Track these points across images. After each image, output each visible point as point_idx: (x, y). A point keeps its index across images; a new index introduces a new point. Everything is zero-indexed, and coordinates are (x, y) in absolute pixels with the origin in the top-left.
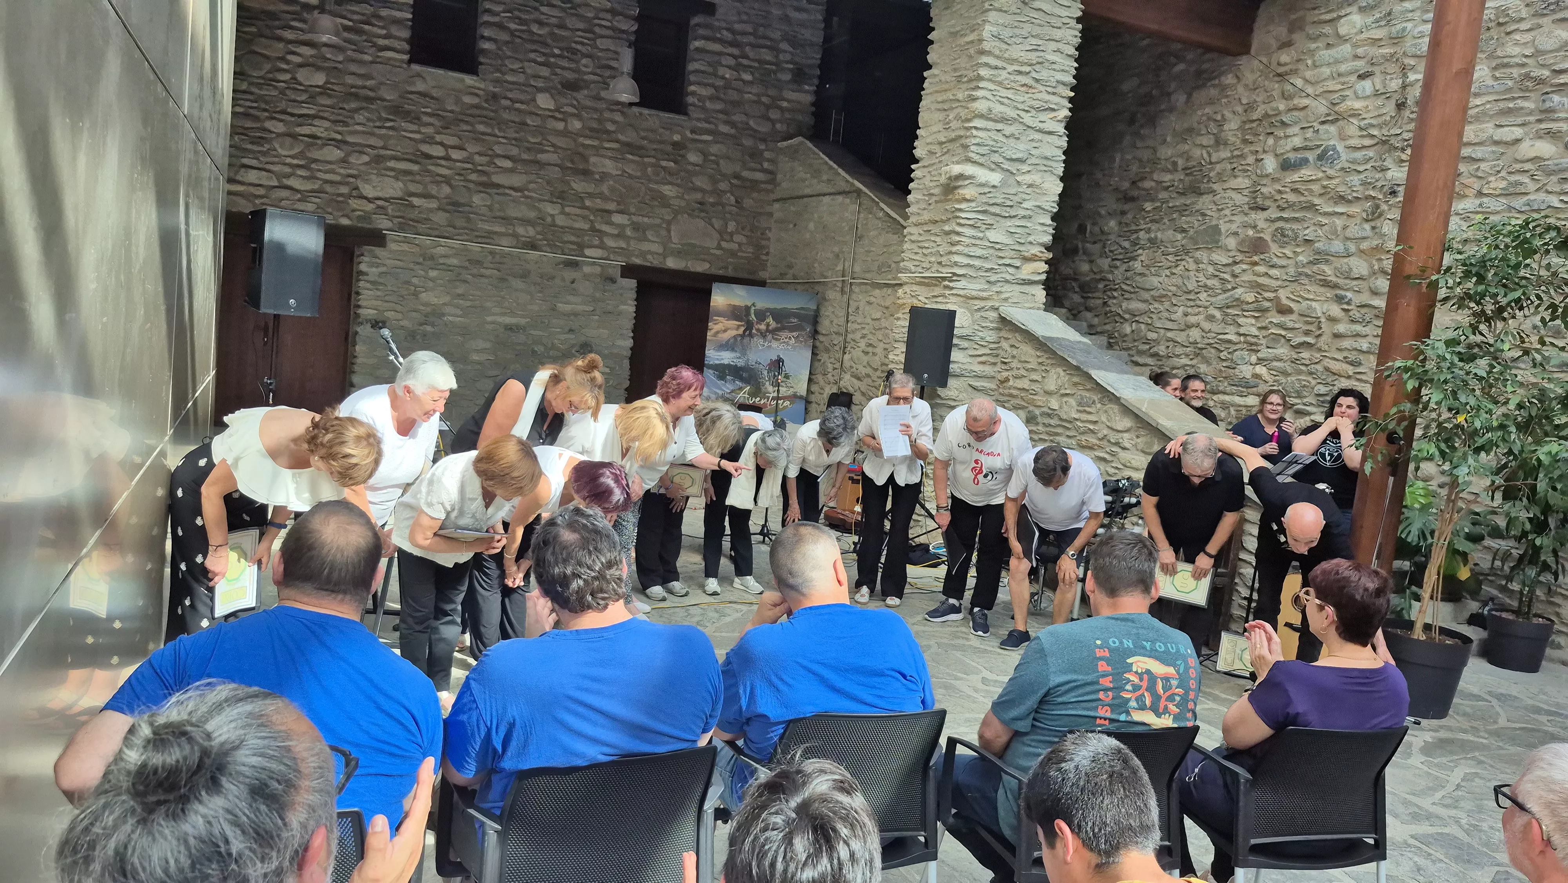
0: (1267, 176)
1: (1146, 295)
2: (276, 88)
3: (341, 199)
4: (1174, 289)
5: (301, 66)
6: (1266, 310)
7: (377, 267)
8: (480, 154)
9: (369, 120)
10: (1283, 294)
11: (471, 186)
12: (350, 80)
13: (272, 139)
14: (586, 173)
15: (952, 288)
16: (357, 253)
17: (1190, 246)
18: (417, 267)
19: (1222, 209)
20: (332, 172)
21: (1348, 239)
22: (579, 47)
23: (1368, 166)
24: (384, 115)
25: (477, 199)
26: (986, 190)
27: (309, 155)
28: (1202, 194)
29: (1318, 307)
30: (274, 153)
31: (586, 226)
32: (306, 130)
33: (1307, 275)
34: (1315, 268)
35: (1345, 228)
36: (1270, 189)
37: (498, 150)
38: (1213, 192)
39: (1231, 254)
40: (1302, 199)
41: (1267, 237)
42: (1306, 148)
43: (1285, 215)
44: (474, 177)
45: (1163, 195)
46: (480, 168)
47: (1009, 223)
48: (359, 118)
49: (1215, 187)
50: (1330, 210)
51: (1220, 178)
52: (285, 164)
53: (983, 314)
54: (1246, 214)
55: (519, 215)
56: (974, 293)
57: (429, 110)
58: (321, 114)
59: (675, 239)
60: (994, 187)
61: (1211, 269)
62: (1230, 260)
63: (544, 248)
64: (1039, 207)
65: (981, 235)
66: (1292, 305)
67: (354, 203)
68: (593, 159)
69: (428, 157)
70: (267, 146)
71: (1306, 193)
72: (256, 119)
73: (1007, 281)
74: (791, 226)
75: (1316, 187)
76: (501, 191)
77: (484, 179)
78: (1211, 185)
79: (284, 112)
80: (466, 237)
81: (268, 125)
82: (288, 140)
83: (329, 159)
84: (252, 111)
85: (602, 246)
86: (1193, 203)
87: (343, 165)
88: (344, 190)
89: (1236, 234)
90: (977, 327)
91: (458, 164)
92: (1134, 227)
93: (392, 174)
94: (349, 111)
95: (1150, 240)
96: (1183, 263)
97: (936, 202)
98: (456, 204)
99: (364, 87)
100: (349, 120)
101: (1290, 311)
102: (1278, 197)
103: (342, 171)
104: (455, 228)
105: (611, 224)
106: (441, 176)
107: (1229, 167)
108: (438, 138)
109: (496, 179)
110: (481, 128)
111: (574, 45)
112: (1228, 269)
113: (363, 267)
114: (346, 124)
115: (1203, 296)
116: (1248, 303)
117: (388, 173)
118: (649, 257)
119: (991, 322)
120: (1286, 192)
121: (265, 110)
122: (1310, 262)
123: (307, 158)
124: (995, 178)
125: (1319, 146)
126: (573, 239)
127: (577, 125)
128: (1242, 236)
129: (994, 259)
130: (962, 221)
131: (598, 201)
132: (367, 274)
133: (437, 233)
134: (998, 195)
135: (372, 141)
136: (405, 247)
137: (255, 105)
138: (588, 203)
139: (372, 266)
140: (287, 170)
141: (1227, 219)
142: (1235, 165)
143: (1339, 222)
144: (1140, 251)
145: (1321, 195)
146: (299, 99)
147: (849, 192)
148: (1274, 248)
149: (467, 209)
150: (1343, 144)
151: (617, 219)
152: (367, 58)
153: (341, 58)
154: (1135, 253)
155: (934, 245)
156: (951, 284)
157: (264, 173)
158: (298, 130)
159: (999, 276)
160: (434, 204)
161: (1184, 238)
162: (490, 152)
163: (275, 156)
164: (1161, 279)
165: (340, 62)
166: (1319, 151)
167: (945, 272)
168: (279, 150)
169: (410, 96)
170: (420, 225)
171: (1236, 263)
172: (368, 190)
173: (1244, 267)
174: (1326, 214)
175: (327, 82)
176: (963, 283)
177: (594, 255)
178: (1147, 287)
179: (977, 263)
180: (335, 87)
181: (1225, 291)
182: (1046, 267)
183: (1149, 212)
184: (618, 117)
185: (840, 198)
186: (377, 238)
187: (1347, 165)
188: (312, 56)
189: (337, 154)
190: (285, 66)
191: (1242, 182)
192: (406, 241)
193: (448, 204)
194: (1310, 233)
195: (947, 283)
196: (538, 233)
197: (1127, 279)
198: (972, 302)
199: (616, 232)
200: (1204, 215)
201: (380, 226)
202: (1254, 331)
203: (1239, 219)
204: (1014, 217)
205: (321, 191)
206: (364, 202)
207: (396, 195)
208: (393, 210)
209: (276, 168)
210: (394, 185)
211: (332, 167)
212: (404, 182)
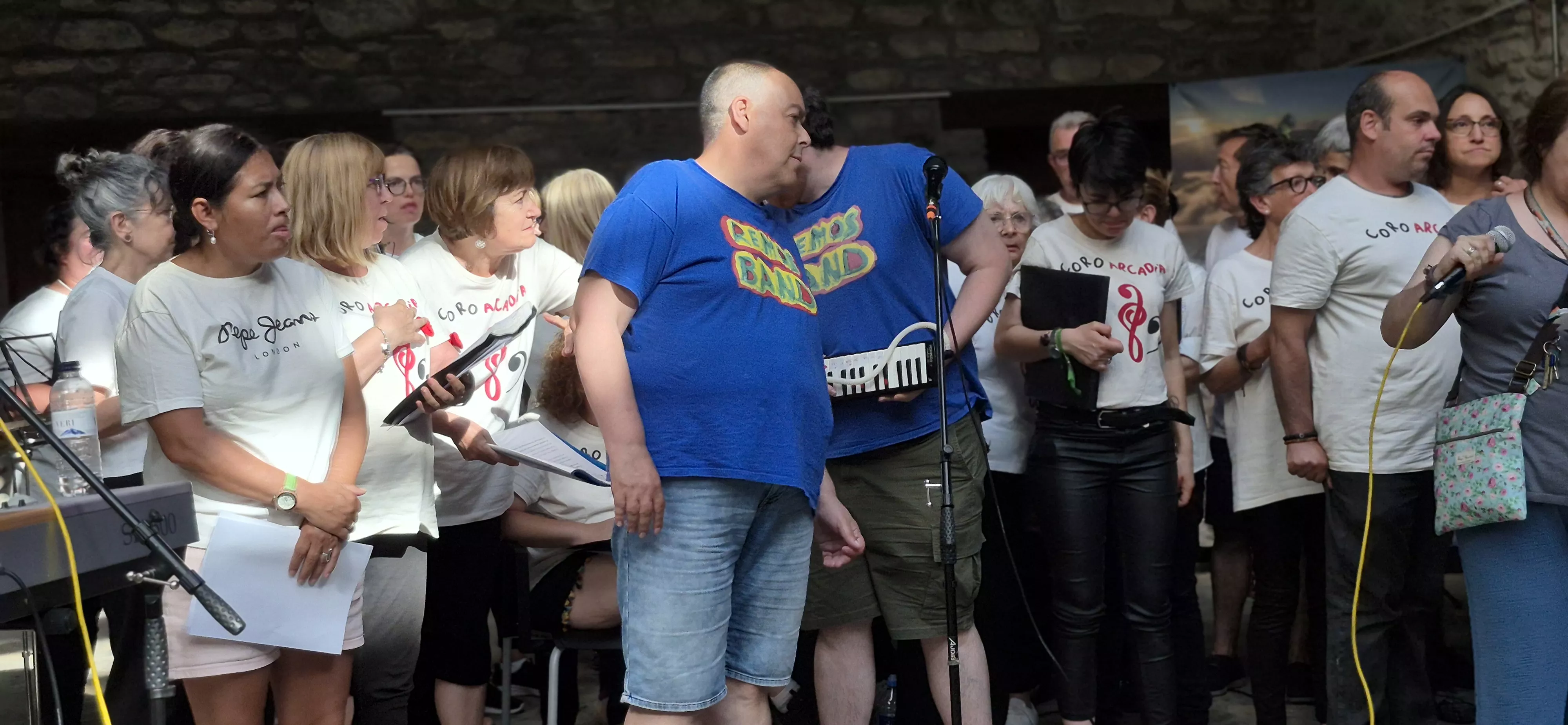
3: (283, 52)
59: (1065, 13)
67: (313, 57)
85: (890, 61)
88: (286, 31)
104: (540, 76)
133: (502, 94)
136: (435, 140)
160: (488, 30)
170: (462, 83)
172: (340, 23)
192: (435, 124)
201: (375, 101)
205: (237, 40)
206: (335, 52)
207: (402, 25)
208: (397, 58)
209: (136, 8)
210: (396, 1)
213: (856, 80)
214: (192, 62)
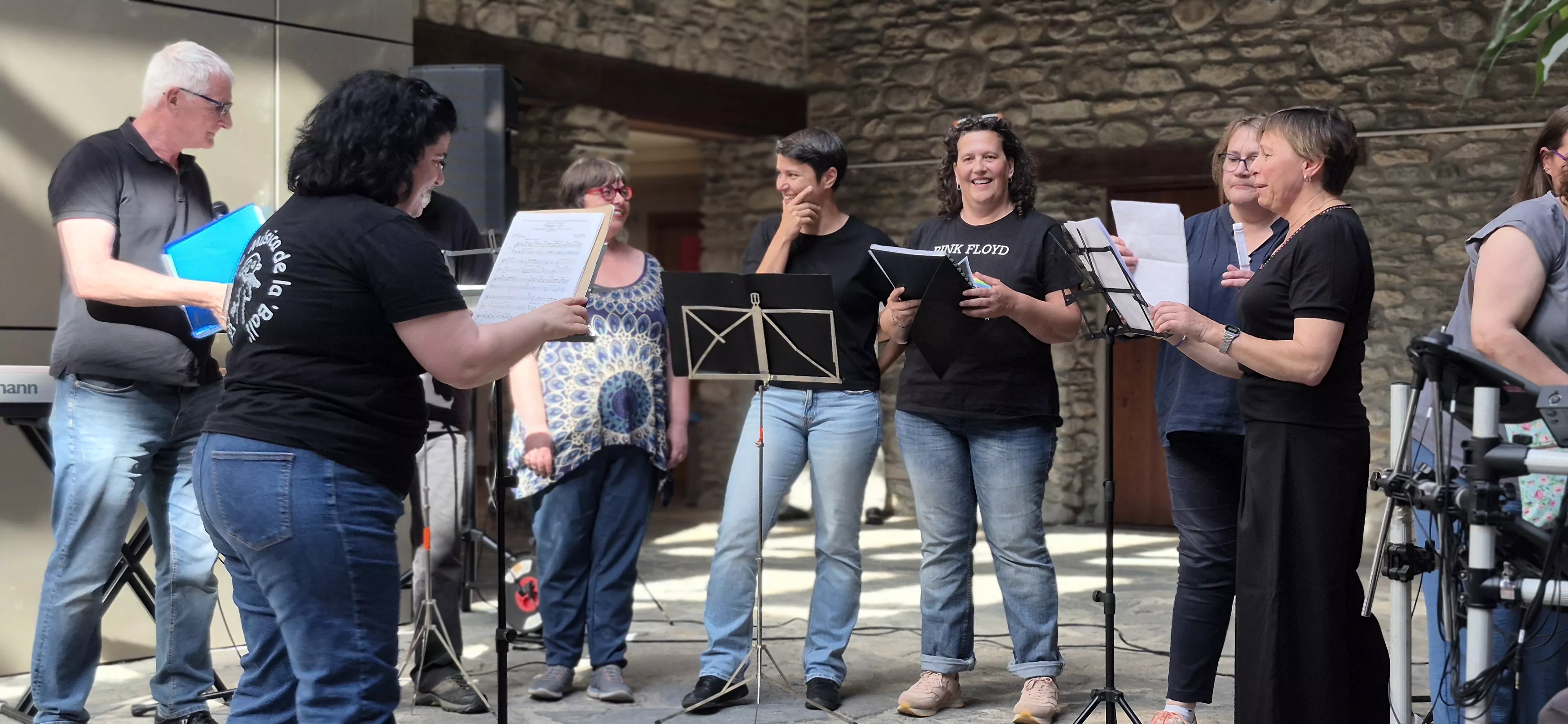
13: (1170, 8)
18: (1426, 193)
27: (1229, 20)
30: (1175, 32)
52: (1192, 47)
67: (1304, 91)
70: (1164, 22)
82: (1195, 4)
88: (1288, 70)
93: (1370, 18)
103: (1283, 36)
104: (1495, 98)
117: (1362, 19)
123: (1226, 27)
133: (1460, 116)
136: (1399, 157)
140: (1197, 56)
157: (1161, 71)
163: (1178, 37)
168: (1183, 25)
170: (1425, 107)
172: (1330, 61)
189: (1274, 6)
192: (1403, 143)
206: (1323, 85)
207: (1381, 59)
208: (1373, 88)
209: (1179, 58)
210: (1375, 39)
211: (1268, 31)
212: (1393, 29)
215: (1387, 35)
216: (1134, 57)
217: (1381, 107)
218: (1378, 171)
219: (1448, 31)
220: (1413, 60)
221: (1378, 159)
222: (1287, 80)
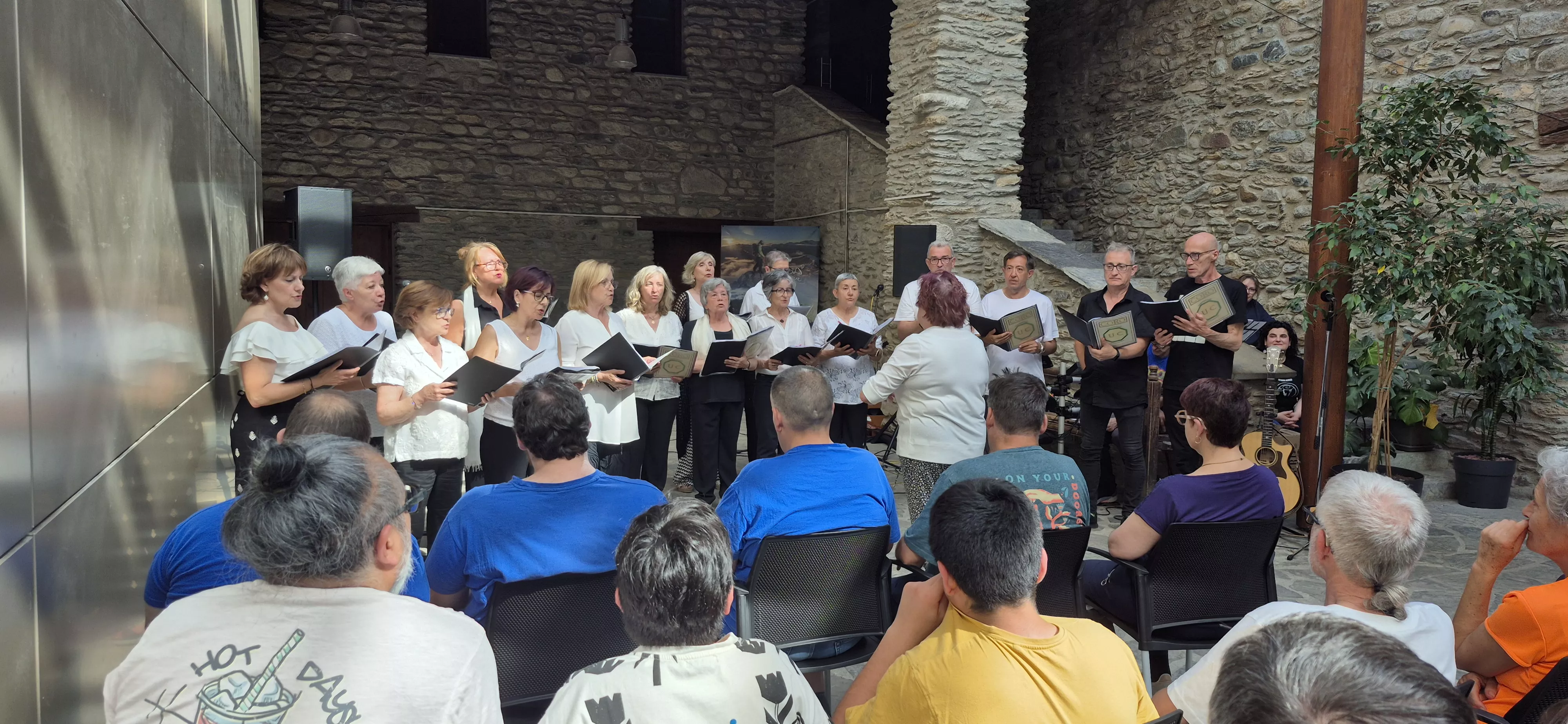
0: (1221, 76)
1: (1124, 199)
2: (309, 86)
3: (375, 181)
4: (1148, 190)
5: (329, 64)
6: (1232, 200)
7: (413, 241)
8: (497, 129)
9: (395, 107)
10: (1246, 184)
11: (493, 158)
12: (374, 73)
13: (307, 133)
14: (597, 137)
15: (932, 206)
16: (394, 230)
17: (1158, 149)
18: (449, 238)
19: (1184, 112)
20: (364, 157)
21: (1298, 126)
22: (581, 23)
23: (1310, 57)
24: (407, 101)
25: (499, 170)
26: (955, 113)
27: (343, 144)
28: (1165, 100)
29: (1278, 192)
30: (311, 145)
31: (602, 186)
32: (339, 122)
33: (1266, 164)
34: (1272, 156)
35: (1295, 116)
36: (1224, 89)
37: (515, 123)
38: (1174, 97)
39: (1196, 152)
40: (1254, 94)
41: (1227, 133)
42: (1252, 47)
43: (1240, 111)
44: (494, 150)
45: (1130, 105)
46: (499, 142)
47: (980, 141)
48: (386, 106)
49: (1175, 91)
50: (1280, 101)
51: (1180, 84)
52: (323, 155)
53: (964, 227)
54: (1206, 114)
55: (539, 181)
56: (953, 209)
57: (449, 94)
58: (351, 106)
59: (685, 190)
60: (962, 110)
61: (1179, 168)
62: (1196, 157)
63: (564, 210)
64: (1006, 124)
65: (955, 155)
66: (1255, 193)
67: (387, 184)
68: (603, 124)
69: (452, 136)
70: (304, 140)
71: (1258, 89)
72: (293, 116)
73: (983, 195)
74: (791, 168)
75: (1265, 82)
76: (521, 161)
77: (504, 151)
78: (1172, 90)
79: (317, 108)
80: (491, 206)
81: (304, 120)
82: (323, 133)
83: (360, 146)
84: (289, 110)
85: (618, 203)
86: (1158, 109)
87: (374, 150)
88: (377, 173)
89: (1198, 133)
90: (959, 240)
91: (478, 140)
92: (1107, 137)
93: (421, 154)
94: (376, 102)
95: (1123, 147)
96: (1154, 165)
97: (912, 129)
98: (481, 176)
99: (387, 78)
100: (376, 109)
101: (1253, 199)
102: (1232, 95)
103: (374, 156)
104: (482, 198)
105: (624, 181)
106: (465, 152)
107: (1186, 72)
108: (459, 118)
109: (514, 150)
110: (498, 105)
111: (576, 22)
112: (1194, 166)
113: (400, 242)
114: (374, 113)
115: (1175, 193)
116: (1215, 196)
117: (416, 154)
118: (662, 209)
119: (972, 234)
120: (1239, 90)
121: (301, 108)
122: (1267, 152)
123: (341, 147)
124: (962, 101)
125: (1264, 44)
126: (590, 198)
127: (586, 94)
128: (1204, 134)
129: (969, 176)
130: (936, 144)
131: (611, 162)
132: (404, 248)
133: (466, 204)
134: (966, 117)
135: (400, 127)
136: (437, 220)
137: (290, 103)
138: (601, 165)
139: (408, 240)
140: (326, 160)
141: (1189, 120)
142: (1191, 70)
143: (1289, 112)
144: (1115, 159)
145: (1270, 88)
146: (330, 94)
147: (839, 130)
148: (1233, 142)
149: (491, 180)
150: (1286, 39)
151: (630, 176)
152: (388, 52)
153: (364, 54)
154: (1111, 161)
155: (913, 168)
156: (931, 203)
157: (303, 164)
158: (331, 122)
159: (975, 191)
160: (460, 179)
161: (1152, 142)
162: (508, 127)
163: (314, 148)
164: (1135, 183)
165: (365, 58)
166: (1264, 48)
167: (925, 191)
168: (316, 143)
169: (431, 82)
170: (447, 198)
171: (1201, 160)
172: (399, 172)
173: (1209, 162)
174: (1276, 105)
175: (354, 77)
176: (942, 200)
177: (611, 211)
178: (1124, 190)
179: (952, 180)
180: (362, 81)
181: (1194, 187)
182: (1018, 179)
183: (1119, 121)
184: (622, 84)
185: (832, 138)
186: (411, 214)
187: (1290, 58)
188: (339, 55)
189: (369, 141)
190: (315, 67)
191: (1199, 84)
192: (437, 214)
193: (474, 177)
194: (1264, 125)
195: (927, 202)
196: (558, 196)
197: (1105, 185)
198: (952, 217)
199: (630, 189)
200: (1168, 119)
201: (413, 203)
202: (1223, 221)
203: (1199, 119)
204: (984, 135)
205: (356, 176)
206: (396, 182)
207: (425, 174)
208: (423, 187)
209: (314, 159)
210: (423, 165)
211: (365, 153)
212: (431, 161)
213: (605, 209)
214: (337, 182)
215: (429, 163)
216: (285, 155)
217: (426, 196)
218: (425, 225)
219: (458, 165)
220: (444, 177)
221: (426, 220)
222: (375, 178)
